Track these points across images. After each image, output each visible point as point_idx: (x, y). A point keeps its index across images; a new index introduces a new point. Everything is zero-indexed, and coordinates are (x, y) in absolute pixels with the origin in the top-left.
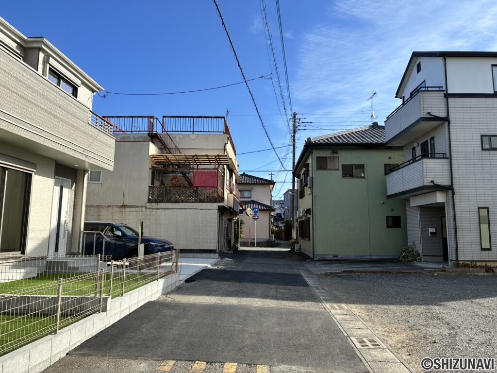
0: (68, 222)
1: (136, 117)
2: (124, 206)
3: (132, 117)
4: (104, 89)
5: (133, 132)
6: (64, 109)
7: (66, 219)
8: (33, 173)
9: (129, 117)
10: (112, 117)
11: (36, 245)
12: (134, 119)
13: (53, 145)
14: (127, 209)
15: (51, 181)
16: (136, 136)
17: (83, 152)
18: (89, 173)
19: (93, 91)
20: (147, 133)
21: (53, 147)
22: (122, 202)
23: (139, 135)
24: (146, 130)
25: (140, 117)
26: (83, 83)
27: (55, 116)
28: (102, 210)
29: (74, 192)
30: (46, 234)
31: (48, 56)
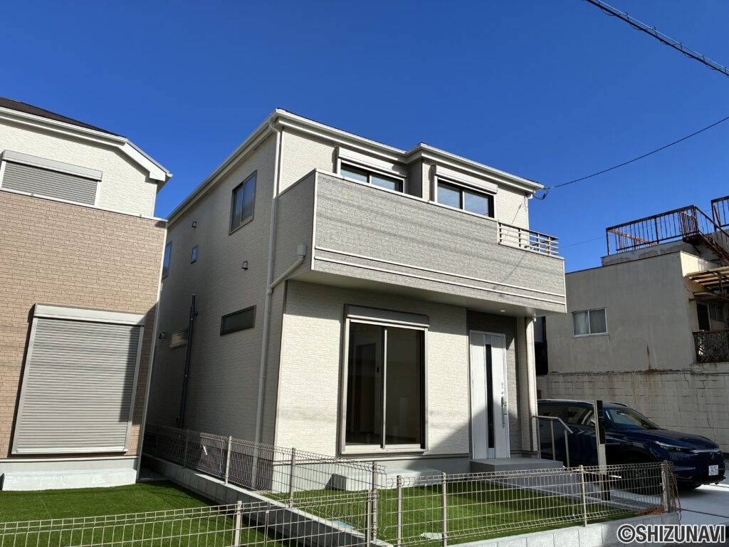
0: (507, 400)
1: (660, 215)
2: (651, 372)
3: (655, 217)
4: (542, 186)
5: (660, 242)
6: (446, 232)
7: (503, 395)
8: (426, 330)
9: (650, 218)
10: (622, 226)
11: (447, 435)
12: (658, 219)
13: (432, 285)
14: (658, 377)
15: (463, 339)
16: (664, 247)
17: (494, 288)
18: (535, 320)
19: (526, 194)
20: (681, 238)
21: (432, 289)
22: (648, 366)
23: (670, 245)
24: (678, 234)
25: (669, 213)
26: (501, 186)
27: (432, 245)
28: (615, 379)
29: (514, 353)
30: (462, 420)
31: (434, 165)
